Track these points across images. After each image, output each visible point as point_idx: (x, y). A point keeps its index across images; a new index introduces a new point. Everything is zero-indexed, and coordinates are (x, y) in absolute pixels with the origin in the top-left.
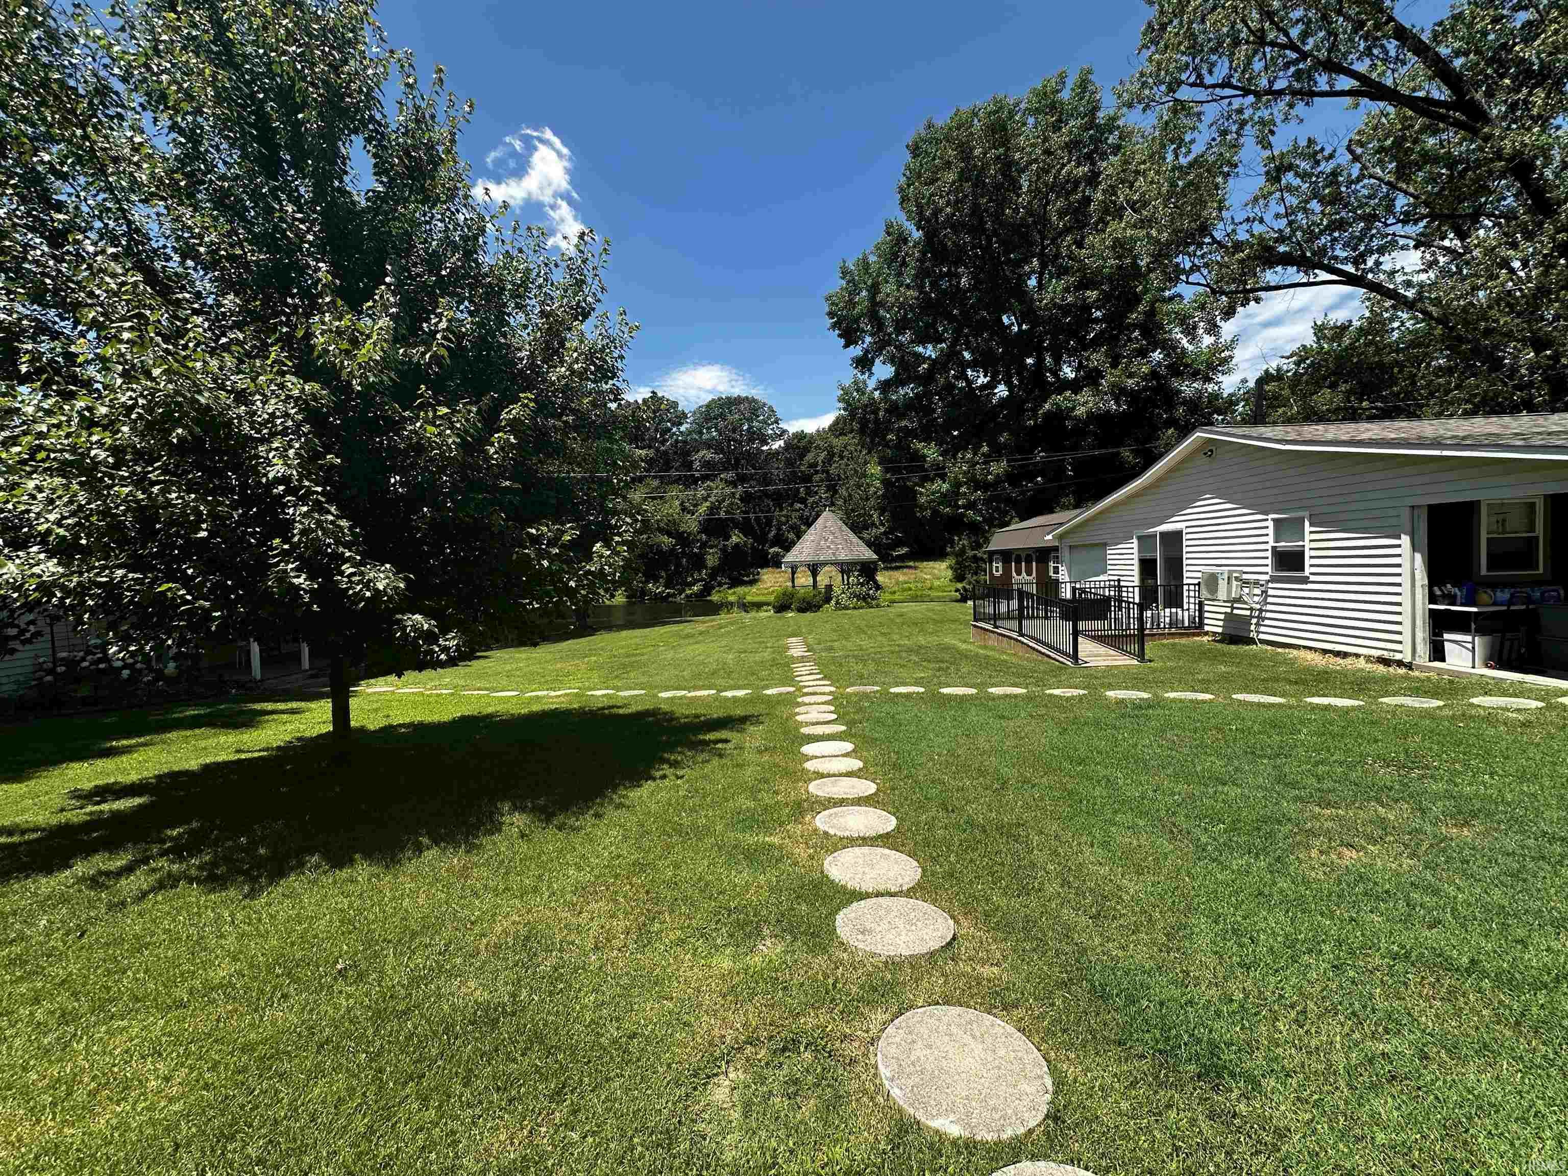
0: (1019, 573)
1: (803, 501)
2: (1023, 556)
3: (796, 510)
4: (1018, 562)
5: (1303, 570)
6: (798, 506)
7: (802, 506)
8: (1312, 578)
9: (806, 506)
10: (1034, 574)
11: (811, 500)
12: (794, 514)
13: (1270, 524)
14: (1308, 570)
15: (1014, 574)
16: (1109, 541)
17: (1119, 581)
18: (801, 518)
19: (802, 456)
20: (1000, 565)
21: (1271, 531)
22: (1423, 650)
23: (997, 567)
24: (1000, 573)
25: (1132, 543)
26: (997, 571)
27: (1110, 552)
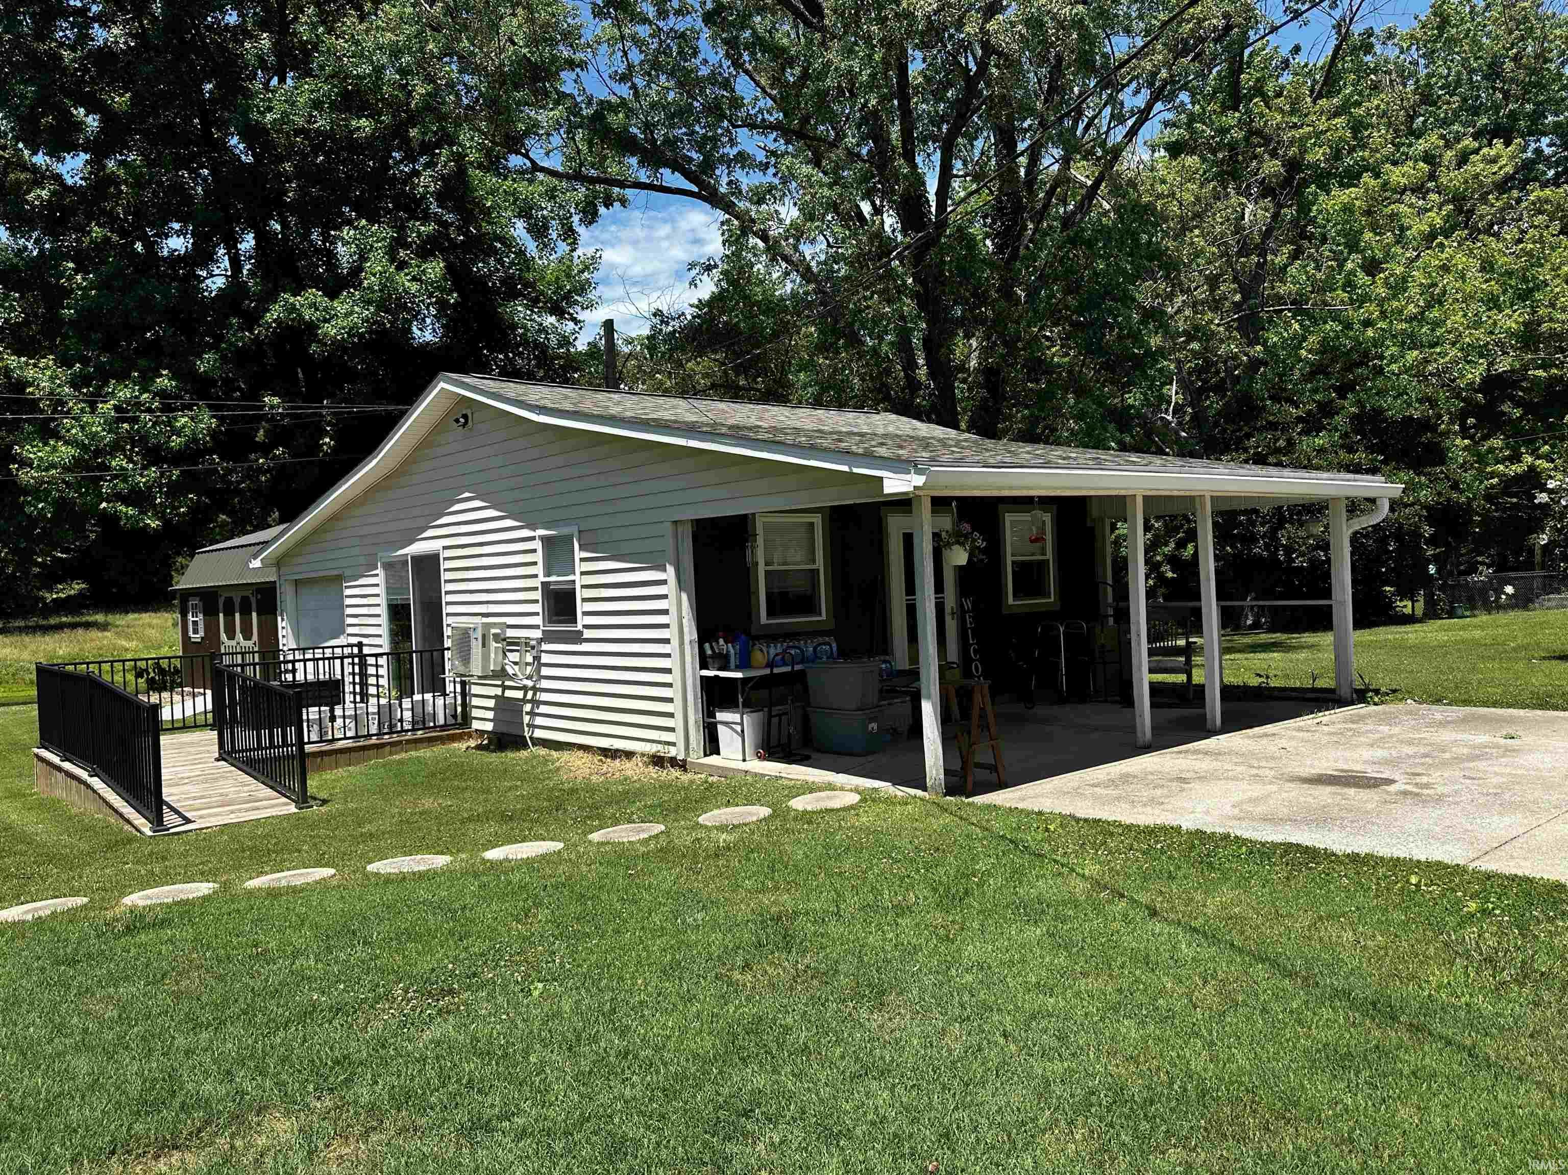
0: (231, 636)
2: (237, 601)
4: (229, 613)
5: (575, 621)
8: (588, 634)
10: (255, 636)
13: (537, 545)
14: (582, 621)
15: (223, 637)
16: (348, 573)
17: (360, 645)
20: (200, 619)
21: (539, 557)
22: (697, 738)
23: (195, 623)
24: (201, 633)
25: (377, 575)
26: (196, 631)
27: (348, 592)
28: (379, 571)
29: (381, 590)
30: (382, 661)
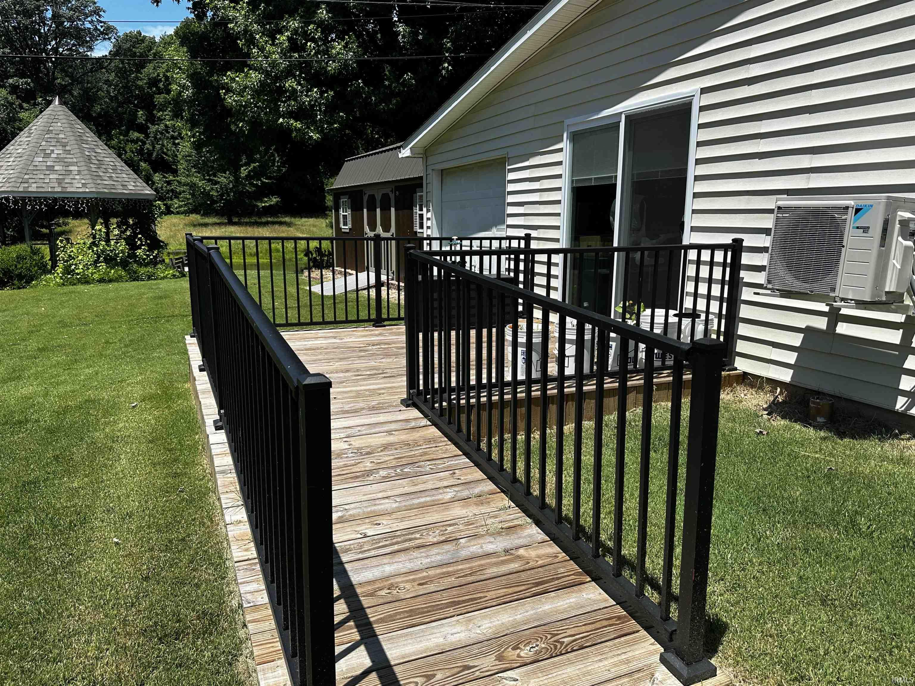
0: (373, 227)
1: (143, 129)
2: (378, 198)
3: (133, 141)
4: (372, 210)
6: (135, 135)
7: (142, 136)
9: (147, 136)
10: (393, 229)
11: (153, 129)
12: (129, 146)
15: (367, 229)
16: (513, 153)
17: (528, 238)
18: (140, 152)
19: (141, 66)
20: (348, 213)
23: (345, 217)
24: (350, 226)
25: (561, 150)
26: (345, 224)
27: (511, 176)
28: (565, 144)
29: (564, 170)
30: (557, 259)
